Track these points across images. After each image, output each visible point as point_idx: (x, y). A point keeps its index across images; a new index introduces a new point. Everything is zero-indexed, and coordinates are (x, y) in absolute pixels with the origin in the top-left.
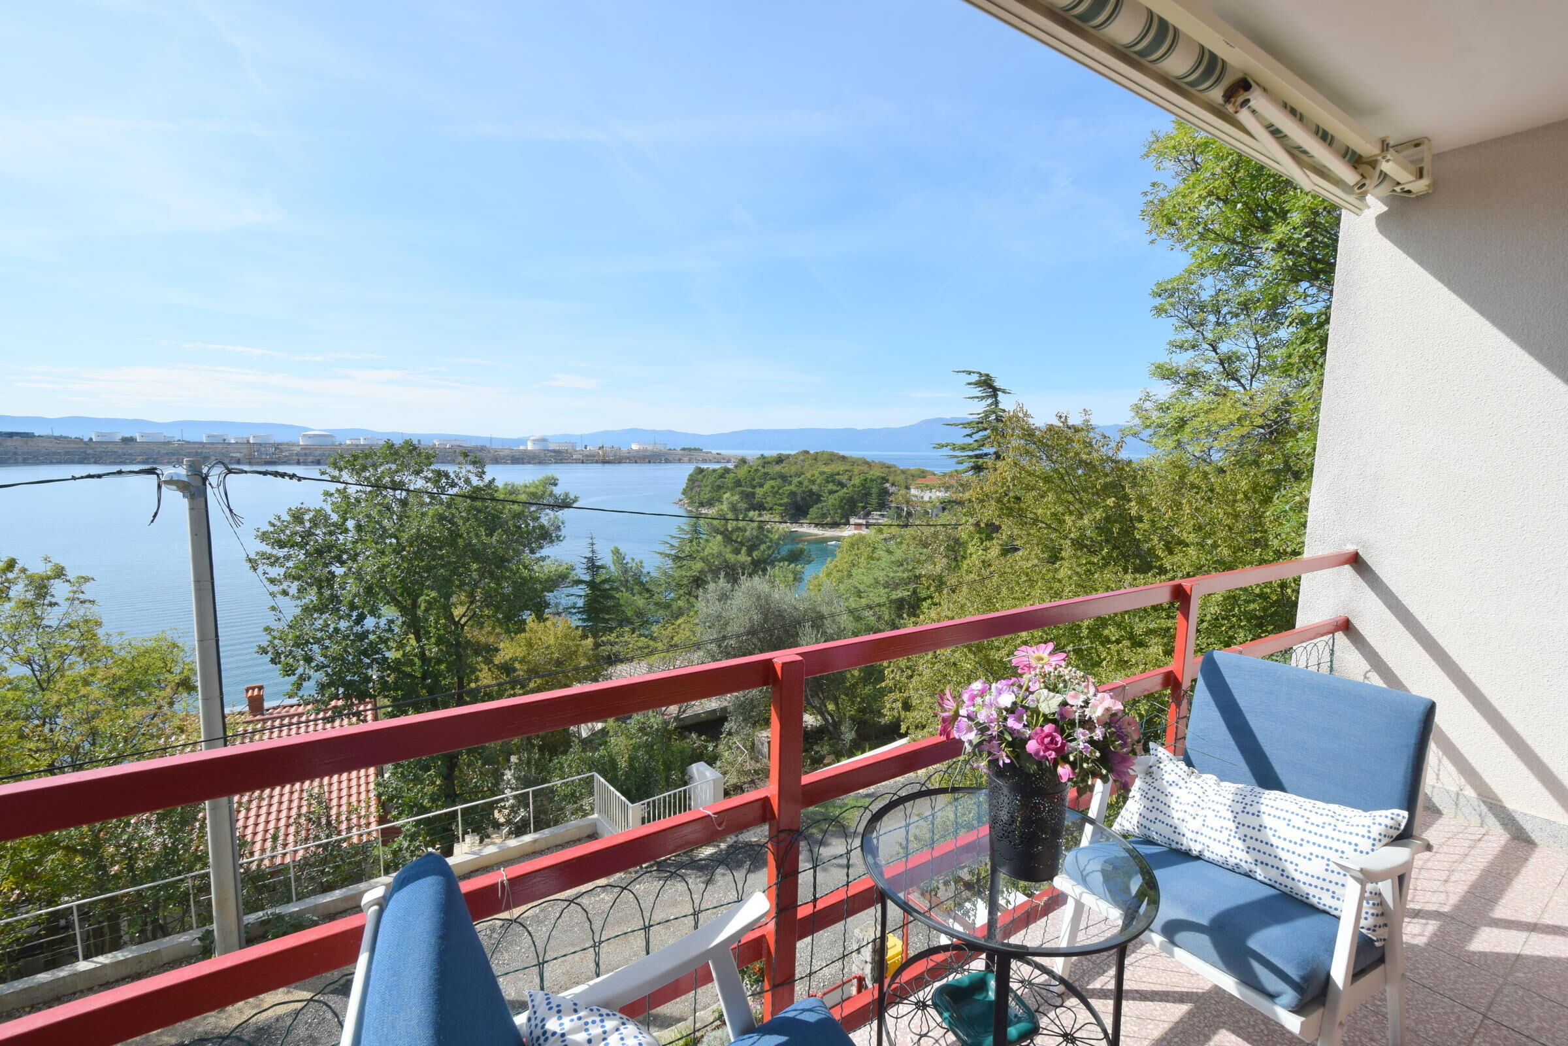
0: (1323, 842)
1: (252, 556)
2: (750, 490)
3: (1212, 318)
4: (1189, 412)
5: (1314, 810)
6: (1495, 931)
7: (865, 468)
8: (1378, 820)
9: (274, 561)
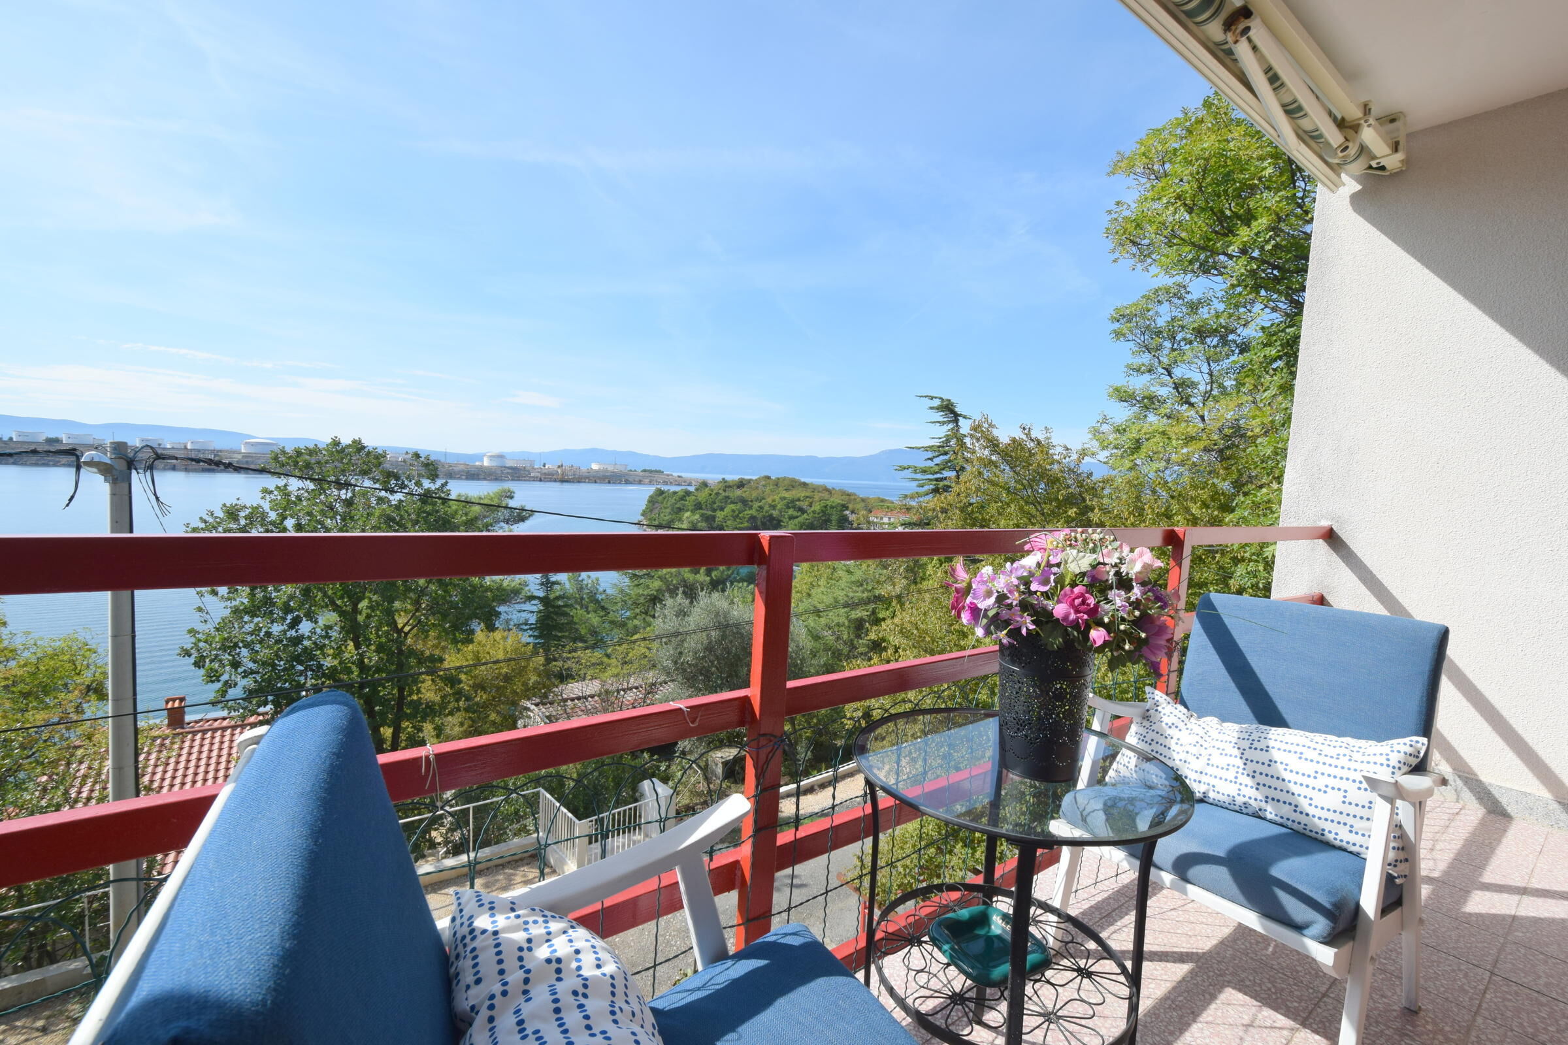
0: (1338, 772)
2: (710, 513)
3: (1167, 344)
4: (1145, 434)
5: (1327, 743)
6: (1488, 894)
7: (826, 495)
8: (1396, 748)
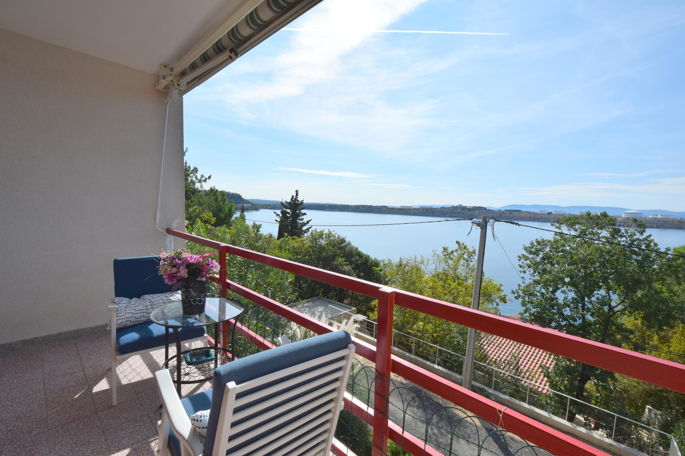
1: (520, 255)
9: (526, 258)
